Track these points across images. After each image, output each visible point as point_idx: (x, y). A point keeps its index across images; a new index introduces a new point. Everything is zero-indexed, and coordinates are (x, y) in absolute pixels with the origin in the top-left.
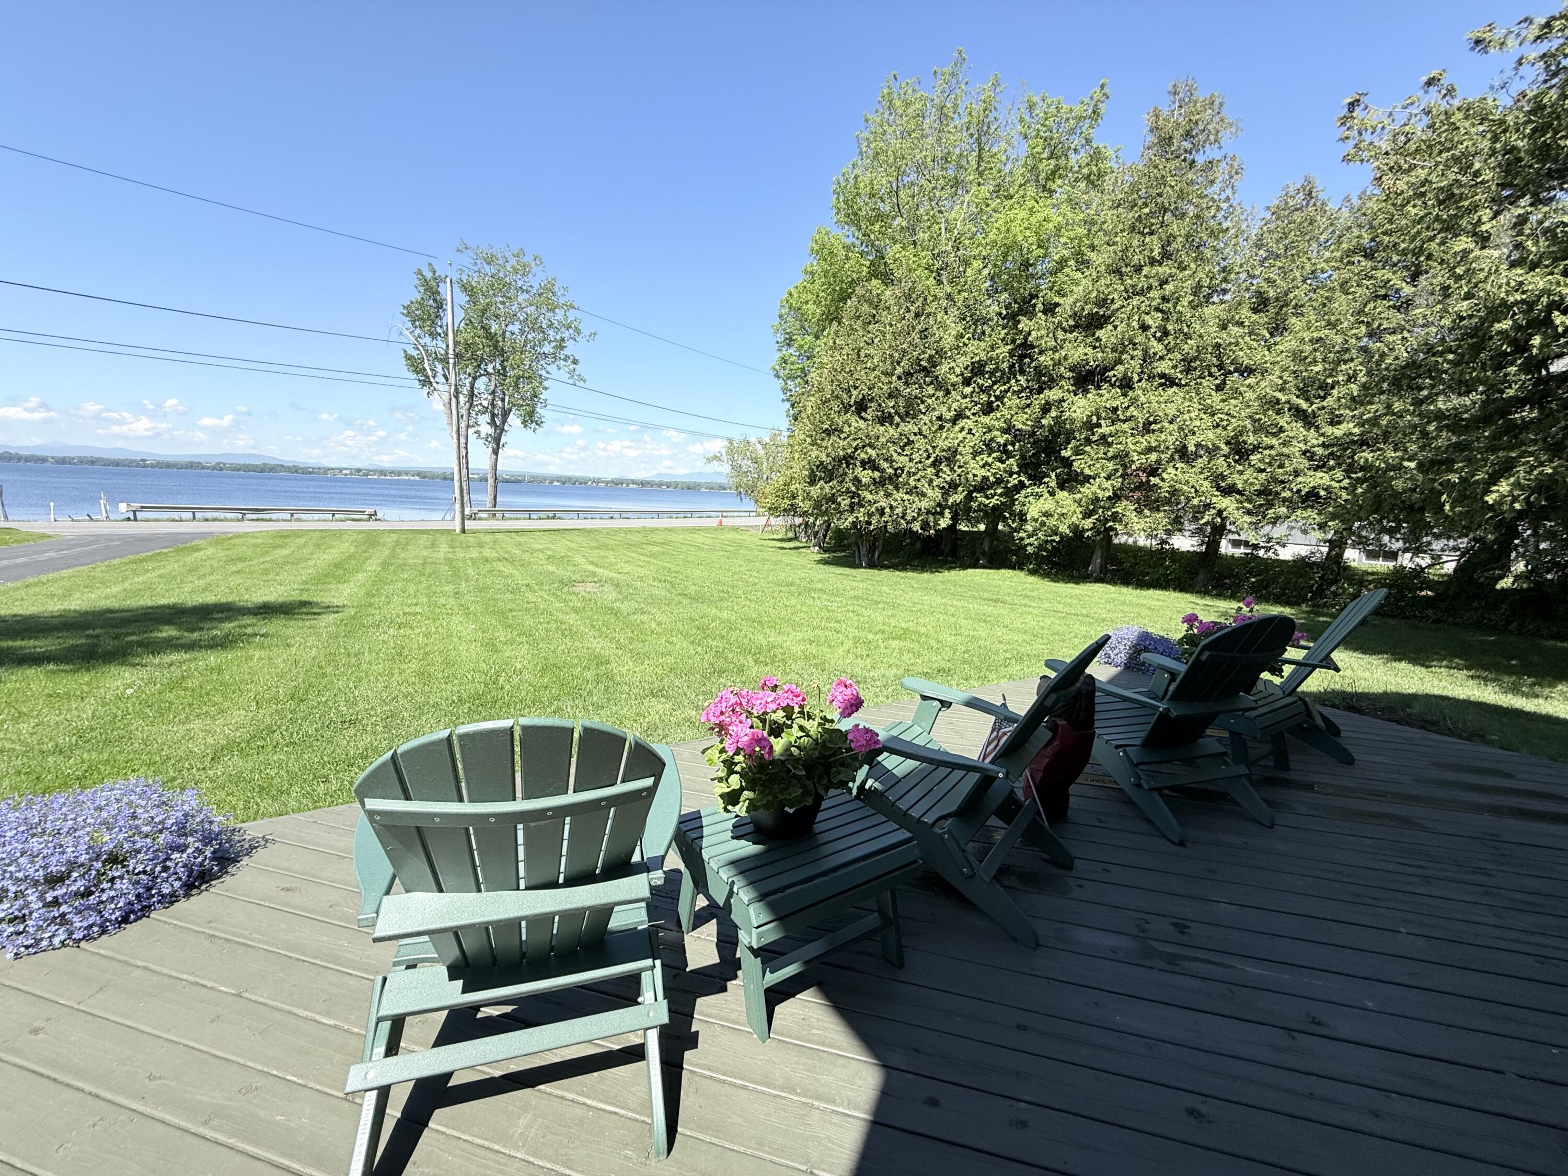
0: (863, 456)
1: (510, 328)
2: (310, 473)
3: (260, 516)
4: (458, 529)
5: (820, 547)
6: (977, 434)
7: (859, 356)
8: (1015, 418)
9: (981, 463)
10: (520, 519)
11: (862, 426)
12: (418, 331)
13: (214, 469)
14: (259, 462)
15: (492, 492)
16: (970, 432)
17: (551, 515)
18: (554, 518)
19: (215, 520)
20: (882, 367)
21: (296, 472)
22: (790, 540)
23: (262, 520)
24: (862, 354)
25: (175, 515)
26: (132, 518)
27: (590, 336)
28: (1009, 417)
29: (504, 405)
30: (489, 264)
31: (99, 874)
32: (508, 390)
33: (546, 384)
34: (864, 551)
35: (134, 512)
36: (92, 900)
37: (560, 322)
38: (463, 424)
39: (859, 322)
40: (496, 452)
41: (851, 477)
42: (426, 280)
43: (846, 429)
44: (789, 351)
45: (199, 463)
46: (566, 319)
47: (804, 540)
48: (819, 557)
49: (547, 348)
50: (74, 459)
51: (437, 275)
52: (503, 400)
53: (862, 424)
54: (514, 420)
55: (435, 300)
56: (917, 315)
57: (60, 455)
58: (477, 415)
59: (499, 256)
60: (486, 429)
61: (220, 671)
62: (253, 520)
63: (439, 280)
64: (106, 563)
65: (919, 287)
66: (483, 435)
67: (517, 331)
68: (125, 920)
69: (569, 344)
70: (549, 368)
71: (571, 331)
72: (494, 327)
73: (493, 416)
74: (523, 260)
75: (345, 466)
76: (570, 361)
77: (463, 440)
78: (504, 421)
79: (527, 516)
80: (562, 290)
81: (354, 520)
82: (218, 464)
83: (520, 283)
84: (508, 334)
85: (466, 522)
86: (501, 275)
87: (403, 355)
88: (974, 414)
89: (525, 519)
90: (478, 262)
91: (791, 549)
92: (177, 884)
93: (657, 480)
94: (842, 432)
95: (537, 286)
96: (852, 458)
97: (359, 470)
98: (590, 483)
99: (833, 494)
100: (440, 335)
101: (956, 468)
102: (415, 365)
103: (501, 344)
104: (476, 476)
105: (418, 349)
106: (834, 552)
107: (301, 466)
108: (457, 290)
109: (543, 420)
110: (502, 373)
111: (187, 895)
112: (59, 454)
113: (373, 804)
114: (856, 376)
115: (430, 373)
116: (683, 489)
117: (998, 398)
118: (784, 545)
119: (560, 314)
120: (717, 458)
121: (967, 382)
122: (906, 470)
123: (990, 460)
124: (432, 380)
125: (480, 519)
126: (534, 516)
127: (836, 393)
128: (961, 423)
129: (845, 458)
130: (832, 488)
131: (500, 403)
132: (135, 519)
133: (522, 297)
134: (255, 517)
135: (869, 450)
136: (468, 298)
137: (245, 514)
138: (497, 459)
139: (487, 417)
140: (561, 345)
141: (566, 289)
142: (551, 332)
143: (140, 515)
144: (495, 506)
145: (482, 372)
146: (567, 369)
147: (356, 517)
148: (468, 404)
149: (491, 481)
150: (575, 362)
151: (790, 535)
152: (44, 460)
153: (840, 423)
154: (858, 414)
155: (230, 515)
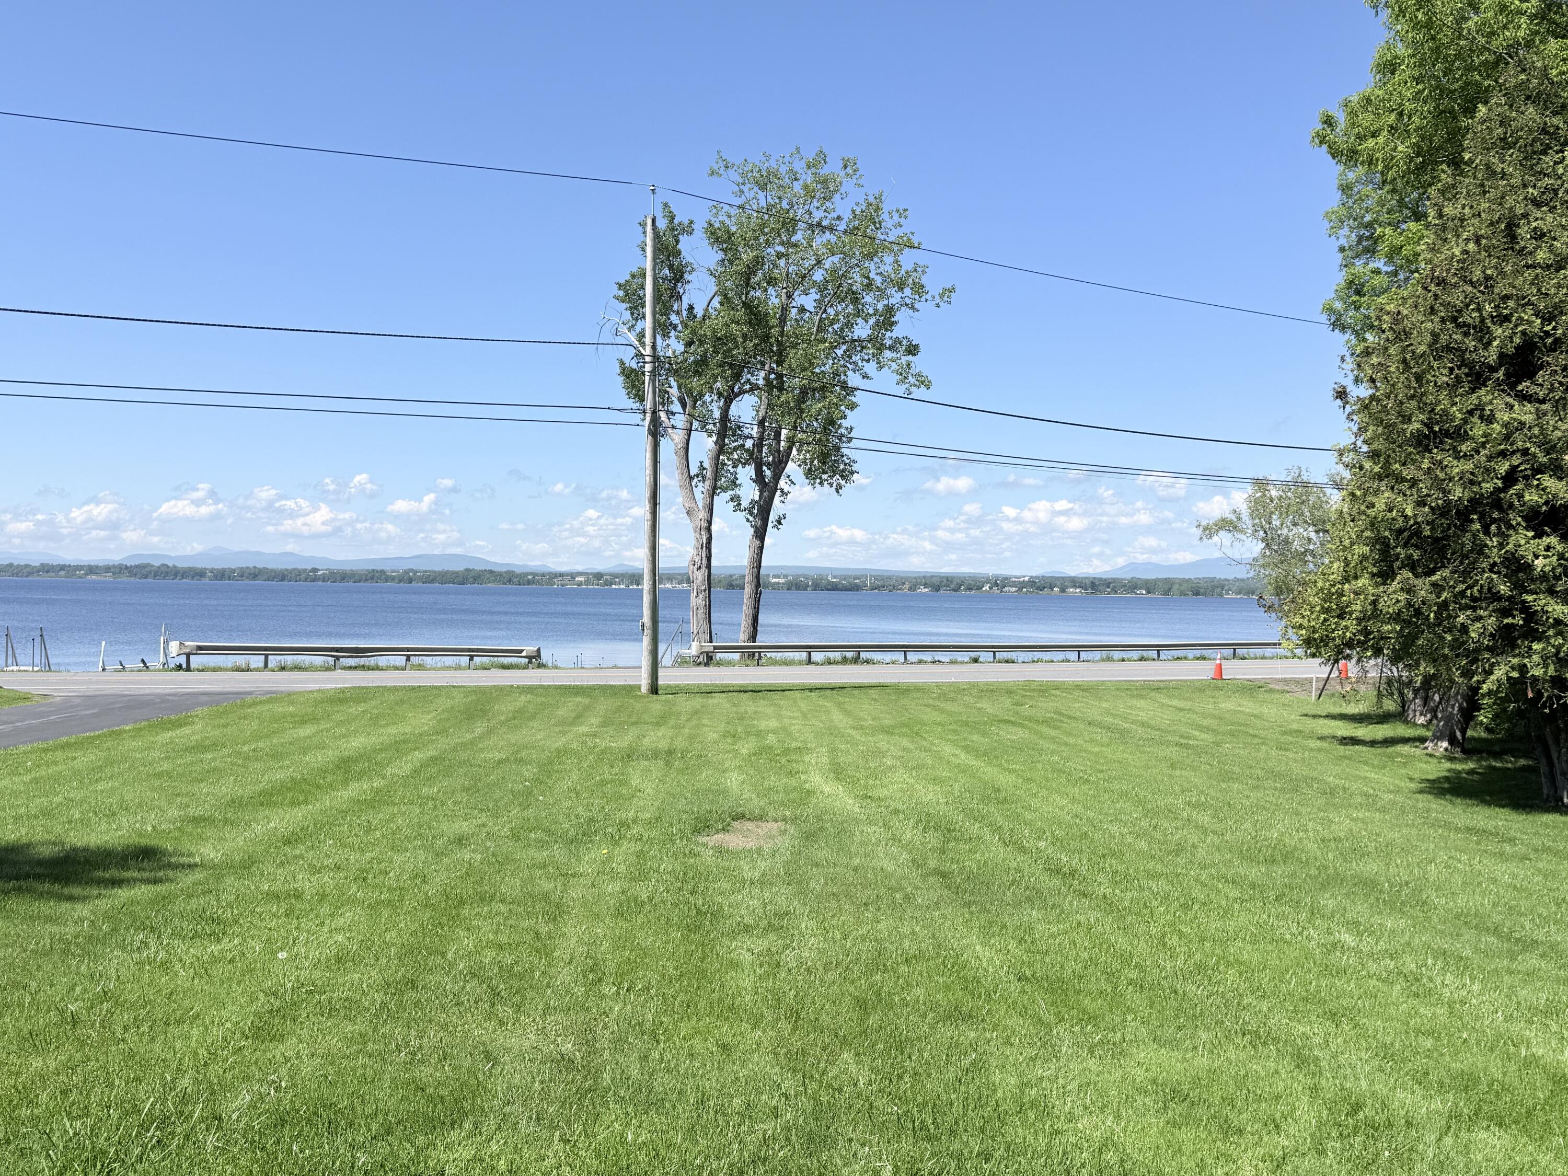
0: (1532, 497)
2: (529, 583)
3: (362, 661)
4: (646, 684)
5: (1453, 741)
7: (1513, 238)
10: (792, 664)
11: (1529, 418)
13: (400, 581)
14: (459, 567)
15: (750, 611)
18: (856, 660)
19: (298, 668)
21: (510, 581)
22: (1384, 718)
23: (363, 668)
24: (1523, 231)
25: (240, 660)
26: (184, 666)
27: (942, 296)
29: (778, 444)
30: (763, 188)
33: (853, 398)
35: (188, 656)
37: (886, 278)
40: (760, 534)
41: (1495, 556)
43: (1478, 429)
44: (1372, 265)
45: (383, 572)
46: (896, 271)
47: (1421, 720)
48: (1438, 769)
49: (862, 330)
50: (234, 571)
51: (676, 221)
52: (777, 436)
53: (1525, 413)
54: (794, 470)
55: (671, 268)
57: (220, 567)
58: (735, 466)
59: (783, 169)
60: (749, 492)
62: (350, 668)
63: (677, 230)
66: (745, 503)
69: (901, 316)
70: (865, 368)
71: (907, 291)
73: (761, 466)
74: (825, 171)
75: (580, 568)
76: (902, 350)
78: (777, 477)
79: (805, 657)
80: (896, 216)
81: (503, 667)
82: (406, 572)
83: (817, 215)
84: (791, 312)
86: (785, 205)
87: (618, 370)
89: (800, 663)
90: (745, 188)
91: (1373, 743)
93: (1127, 576)
94: (1465, 437)
95: (847, 215)
96: (1497, 504)
97: (599, 576)
98: (986, 588)
99: (1444, 605)
100: (675, 327)
103: (777, 331)
104: (781, 581)
106: (1497, 755)
107: (518, 571)
108: (705, 243)
109: (853, 467)
110: (778, 385)
112: (219, 565)
114: (1501, 288)
116: (1183, 594)
118: (1362, 732)
119: (887, 261)
120: (1228, 525)
126: (817, 656)
127: (1444, 339)
129: (1475, 503)
130: (1437, 588)
132: (188, 669)
133: (820, 240)
134: (352, 662)
135: (1548, 482)
136: (721, 255)
137: (338, 658)
138: (761, 548)
139: (750, 470)
140: (887, 320)
141: (903, 213)
142: (869, 298)
143: (196, 661)
144: (753, 637)
146: (894, 366)
147: (506, 661)
148: (715, 449)
149: (748, 589)
150: (912, 350)
151: (1390, 705)
152: (199, 574)
153: (1458, 415)
154: (1513, 386)
155: (318, 660)
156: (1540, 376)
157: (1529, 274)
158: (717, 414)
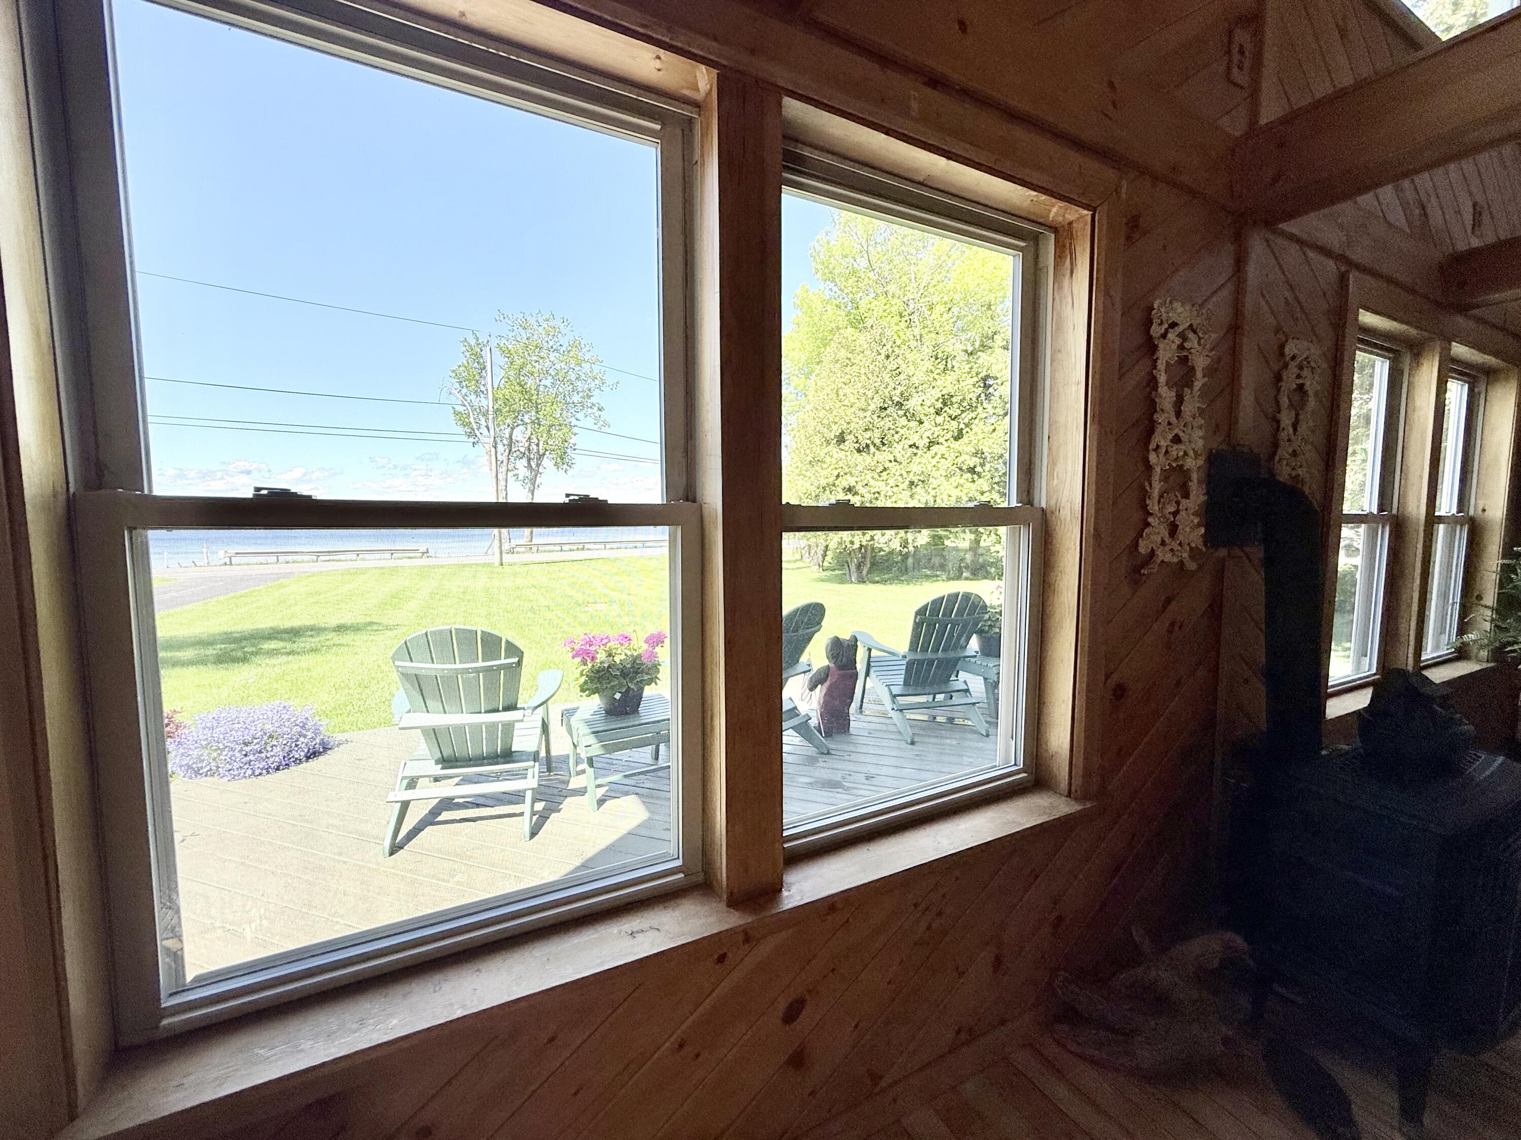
1: (544, 382)
3: (332, 558)
4: (497, 562)
5: (821, 567)
6: (949, 459)
7: (838, 395)
8: (981, 443)
9: (955, 484)
10: (553, 551)
11: (842, 457)
12: (464, 391)
16: (943, 456)
17: (581, 546)
18: (583, 549)
19: (294, 562)
20: (859, 405)
22: (796, 561)
23: (333, 560)
24: (841, 393)
26: (228, 563)
28: (976, 442)
29: (538, 450)
31: (266, 744)
32: (542, 436)
33: (575, 430)
34: (853, 568)
35: (230, 558)
36: (263, 755)
37: (586, 375)
38: (503, 469)
39: (838, 366)
42: (470, 346)
43: (828, 460)
46: (592, 372)
47: (808, 561)
48: (817, 575)
51: (480, 341)
52: (538, 445)
53: (842, 455)
54: (547, 462)
55: (478, 363)
56: (888, 357)
58: (515, 460)
60: (523, 471)
61: (309, 670)
62: (326, 561)
63: (481, 346)
64: (215, 599)
65: (888, 333)
66: (521, 477)
67: (549, 385)
68: (278, 769)
69: (595, 393)
70: (578, 416)
71: (597, 382)
72: (530, 383)
73: (529, 460)
76: (596, 409)
77: (502, 483)
78: (538, 465)
79: (559, 548)
80: (587, 347)
81: (409, 558)
83: (551, 344)
84: (542, 389)
85: (504, 555)
87: (452, 411)
88: (946, 440)
89: (557, 551)
91: (793, 569)
92: (302, 754)
94: (824, 462)
95: (566, 345)
96: (834, 485)
100: (483, 392)
101: (930, 490)
102: (462, 419)
103: (534, 397)
105: (465, 406)
106: (832, 571)
108: (496, 353)
109: (573, 461)
110: (537, 422)
111: (307, 761)
113: (397, 663)
114: (835, 413)
115: (475, 426)
117: (967, 425)
118: (789, 566)
119: (586, 367)
121: (938, 413)
122: (882, 493)
123: (962, 481)
124: (476, 432)
125: (517, 553)
126: (565, 548)
127: (818, 429)
128: (935, 449)
129: (827, 485)
131: (535, 448)
132: (231, 564)
133: (553, 356)
134: (327, 558)
135: (849, 478)
136: (505, 360)
139: (524, 462)
140: (588, 394)
141: (591, 345)
142: (579, 383)
143: (234, 560)
144: (531, 541)
145: (520, 422)
146: (592, 416)
147: (410, 555)
148: (507, 451)
150: (601, 409)
151: (797, 557)
153: (822, 455)
154: (839, 445)
155: (306, 558)
156: (847, 443)
157: (843, 408)
158: (507, 436)
